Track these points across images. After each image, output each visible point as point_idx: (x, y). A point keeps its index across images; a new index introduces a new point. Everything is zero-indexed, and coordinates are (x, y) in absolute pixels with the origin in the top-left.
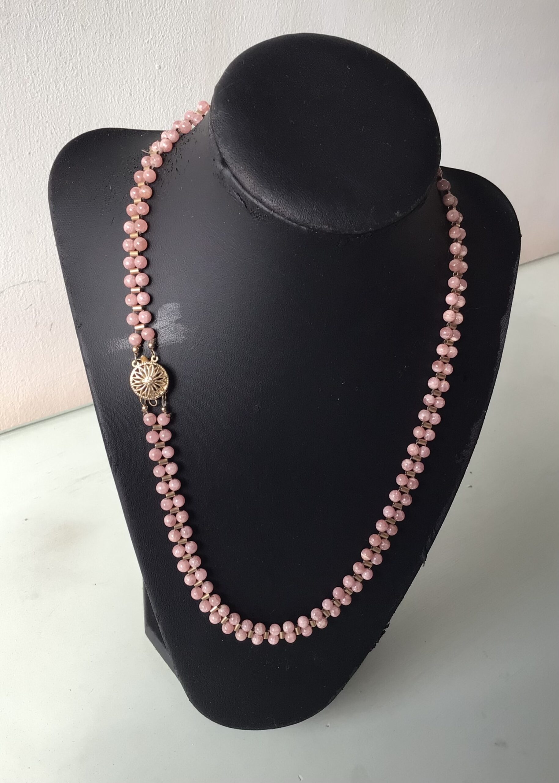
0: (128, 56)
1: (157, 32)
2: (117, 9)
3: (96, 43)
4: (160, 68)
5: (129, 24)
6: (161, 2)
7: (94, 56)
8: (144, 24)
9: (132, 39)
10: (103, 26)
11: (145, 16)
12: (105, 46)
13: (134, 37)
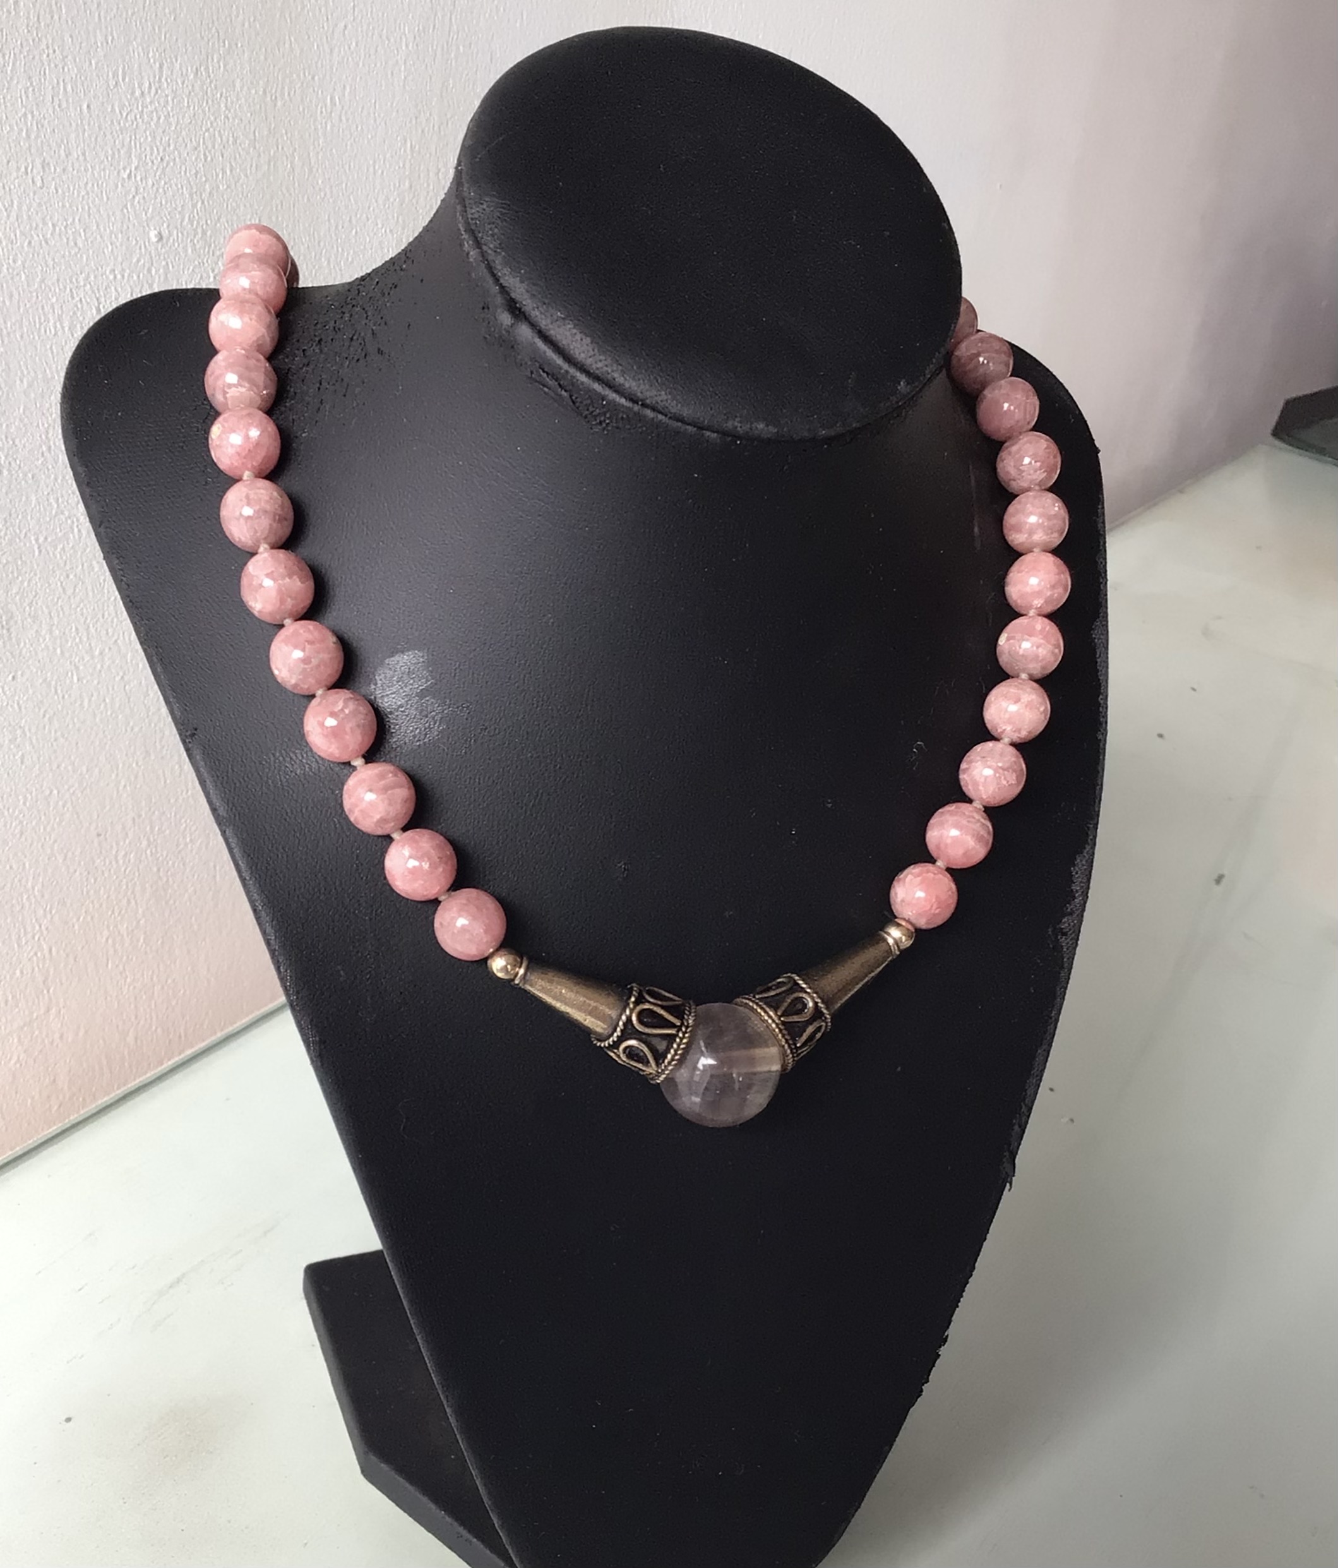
0: (87, 217)
1: (148, 149)
2: (53, 99)
3: (10, 190)
4: (160, 237)
5: (84, 134)
6: (152, 76)
7: (8, 223)
8: (117, 132)
9: (92, 172)
10: (24, 144)
11: (118, 112)
12: (32, 194)
13: (97, 167)
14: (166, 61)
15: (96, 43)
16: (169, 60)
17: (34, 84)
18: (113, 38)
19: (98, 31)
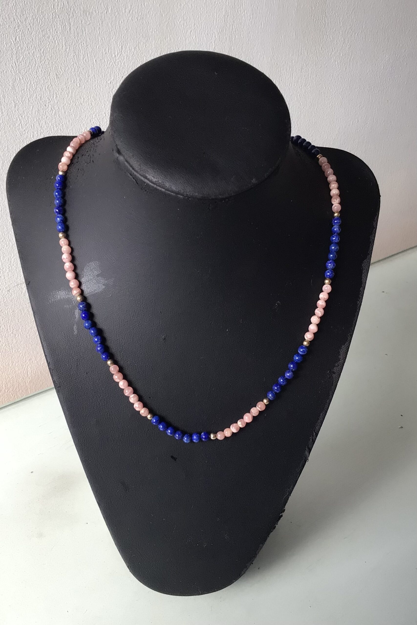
0: (95, 96)
1: (117, 74)
2: (83, 59)
3: (68, 88)
5: (94, 70)
6: (118, 50)
7: (68, 98)
8: (106, 68)
9: (97, 81)
10: (73, 73)
11: (106, 62)
12: (76, 89)
13: (99, 80)
14: (124, 45)
15: (98, 40)
16: (125, 45)
17: (77, 54)
18: (104, 39)
19: (99, 37)
